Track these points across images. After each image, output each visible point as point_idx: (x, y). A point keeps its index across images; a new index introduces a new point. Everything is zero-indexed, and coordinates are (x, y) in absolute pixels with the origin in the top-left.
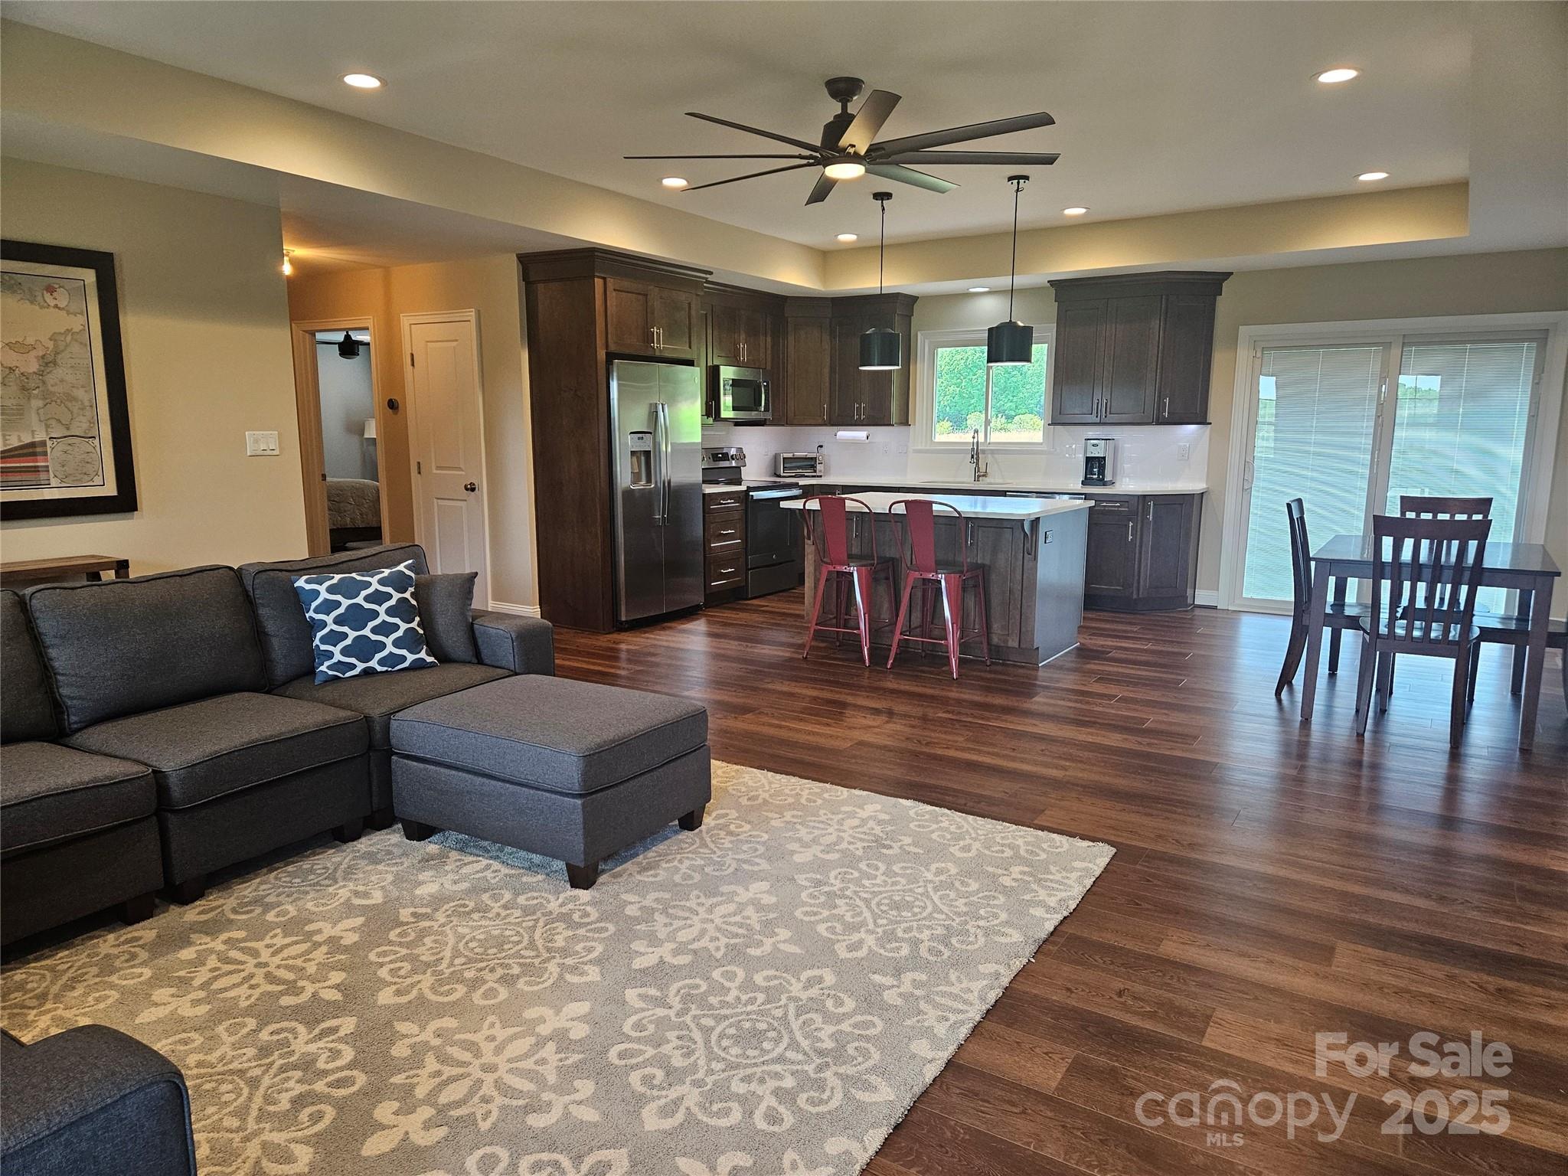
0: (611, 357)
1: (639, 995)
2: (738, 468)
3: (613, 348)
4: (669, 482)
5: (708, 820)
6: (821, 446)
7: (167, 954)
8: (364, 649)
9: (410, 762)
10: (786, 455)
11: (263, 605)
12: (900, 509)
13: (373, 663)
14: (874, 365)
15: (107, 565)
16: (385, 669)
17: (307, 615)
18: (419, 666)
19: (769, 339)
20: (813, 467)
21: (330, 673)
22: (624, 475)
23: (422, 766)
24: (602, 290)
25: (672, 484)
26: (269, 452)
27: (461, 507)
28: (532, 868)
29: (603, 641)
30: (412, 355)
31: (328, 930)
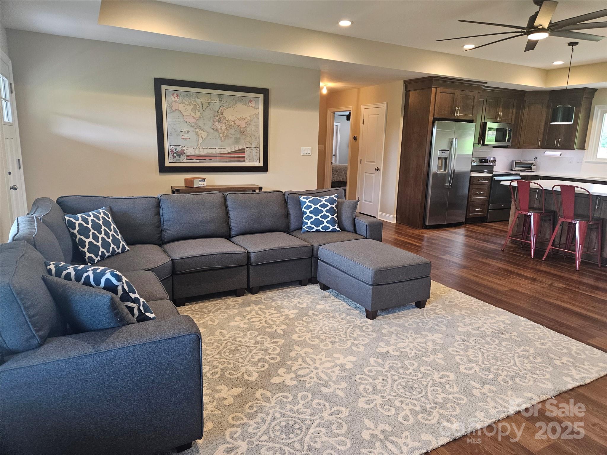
0: (435, 119)
1: (375, 361)
2: (492, 166)
3: (436, 116)
4: (454, 171)
5: (428, 306)
6: (536, 158)
7: (243, 307)
8: (317, 223)
9: (323, 263)
10: (517, 161)
11: (290, 204)
12: (558, 189)
13: (320, 228)
14: (558, 122)
15: (257, 188)
16: (323, 230)
17: (302, 209)
18: (334, 231)
19: (515, 110)
20: (531, 167)
21: (306, 229)
22: (434, 167)
23: (326, 265)
24: (434, 93)
25: (455, 171)
26: (308, 154)
27: (373, 176)
28: (356, 308)
29: (417, 232)
30: (363, 120)
31: (287, 312)
